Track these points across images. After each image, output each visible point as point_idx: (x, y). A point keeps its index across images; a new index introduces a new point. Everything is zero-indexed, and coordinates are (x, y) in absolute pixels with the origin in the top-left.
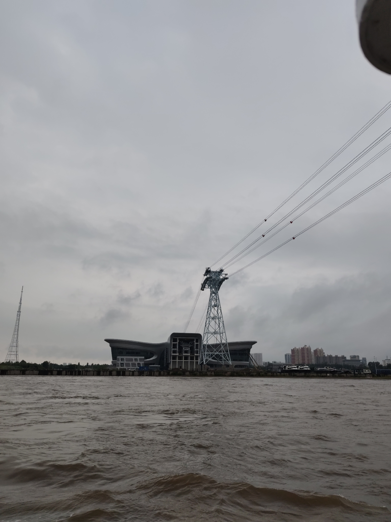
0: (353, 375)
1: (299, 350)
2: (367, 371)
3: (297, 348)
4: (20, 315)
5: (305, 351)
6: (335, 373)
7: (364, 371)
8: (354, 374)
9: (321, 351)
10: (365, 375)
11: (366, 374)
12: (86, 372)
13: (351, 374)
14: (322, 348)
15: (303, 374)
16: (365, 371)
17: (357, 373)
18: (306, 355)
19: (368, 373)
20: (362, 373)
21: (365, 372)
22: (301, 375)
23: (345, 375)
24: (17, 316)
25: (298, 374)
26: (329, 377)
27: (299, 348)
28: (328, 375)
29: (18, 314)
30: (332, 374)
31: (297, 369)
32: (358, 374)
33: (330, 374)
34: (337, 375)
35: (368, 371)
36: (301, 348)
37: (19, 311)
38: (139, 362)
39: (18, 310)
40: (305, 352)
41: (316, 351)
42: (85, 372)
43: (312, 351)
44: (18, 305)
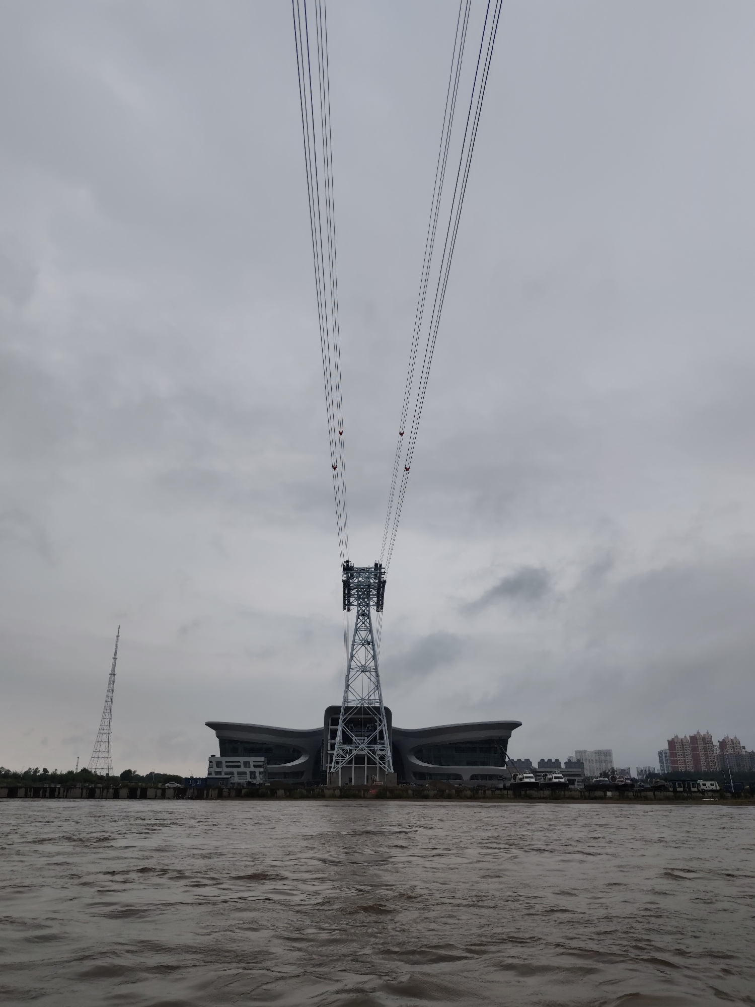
0: (671, 794)
1: (684, 741)
2: (710, 786)
3: (681, 736)
4: (114, 682)
5: (699, 743)
6: (628, 790)
7: (701, 785)
8: (675, 791)
9: (735, 743)
10: (701, 795)
11: (704, 792)
12: (66, 792)
13: (669, 791)
14: (735, 738)
15: (547, 793)
16: (704, 785)
17: (682, 789)
18: (701, 751)
19: (712, 791)
20: (693, 789)
21: (702, 787)
22: (542, 796)
23: (650, 794)
24: (110, 683)
25: (534, 793)
26: (610, 798)
27: (685, 737)
28: (609, 794)
29: (110, 680)
30: (617, 793)
31: (533, 780)
32: (684, 791)
33: (614, 792)
34: (631, 794)
35: (712, 785)
36: (689, 739)
37: (113, 674)
38: (252, 769)
39: (110, 672)
40: (700, 746)
41: (723, 744)
42: (64, 791)
43: (715, 742)
44: (111, 661)
